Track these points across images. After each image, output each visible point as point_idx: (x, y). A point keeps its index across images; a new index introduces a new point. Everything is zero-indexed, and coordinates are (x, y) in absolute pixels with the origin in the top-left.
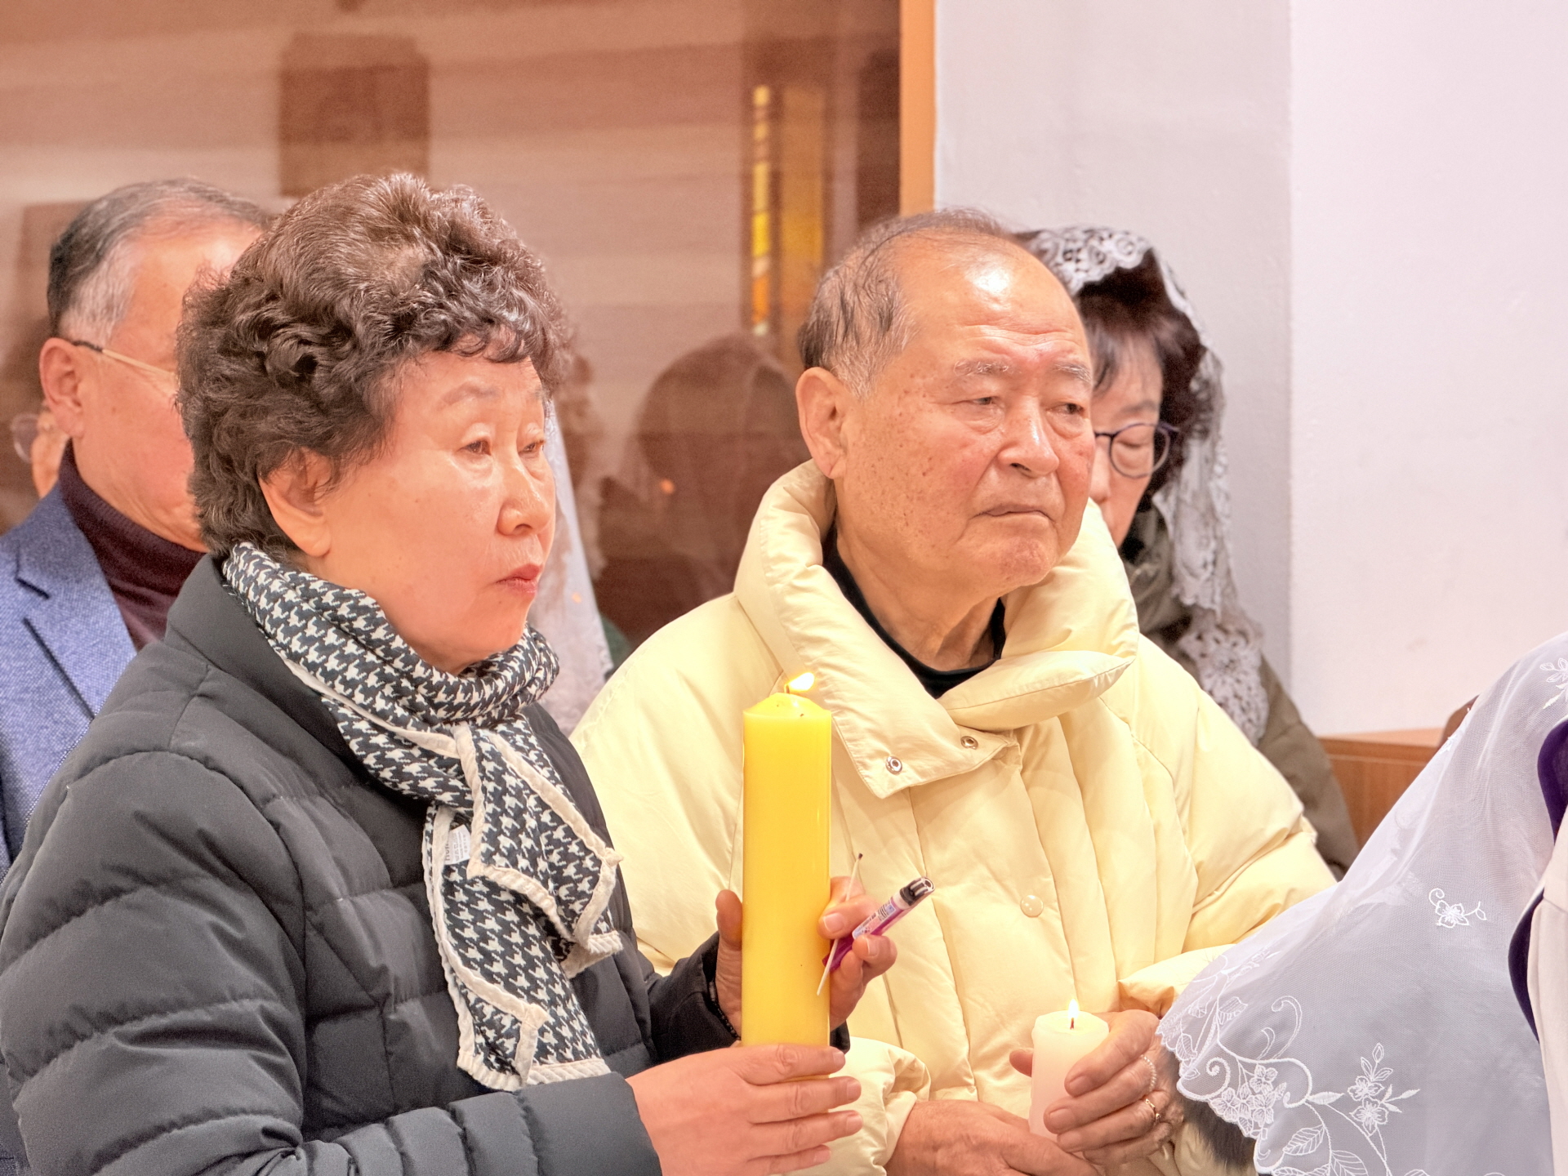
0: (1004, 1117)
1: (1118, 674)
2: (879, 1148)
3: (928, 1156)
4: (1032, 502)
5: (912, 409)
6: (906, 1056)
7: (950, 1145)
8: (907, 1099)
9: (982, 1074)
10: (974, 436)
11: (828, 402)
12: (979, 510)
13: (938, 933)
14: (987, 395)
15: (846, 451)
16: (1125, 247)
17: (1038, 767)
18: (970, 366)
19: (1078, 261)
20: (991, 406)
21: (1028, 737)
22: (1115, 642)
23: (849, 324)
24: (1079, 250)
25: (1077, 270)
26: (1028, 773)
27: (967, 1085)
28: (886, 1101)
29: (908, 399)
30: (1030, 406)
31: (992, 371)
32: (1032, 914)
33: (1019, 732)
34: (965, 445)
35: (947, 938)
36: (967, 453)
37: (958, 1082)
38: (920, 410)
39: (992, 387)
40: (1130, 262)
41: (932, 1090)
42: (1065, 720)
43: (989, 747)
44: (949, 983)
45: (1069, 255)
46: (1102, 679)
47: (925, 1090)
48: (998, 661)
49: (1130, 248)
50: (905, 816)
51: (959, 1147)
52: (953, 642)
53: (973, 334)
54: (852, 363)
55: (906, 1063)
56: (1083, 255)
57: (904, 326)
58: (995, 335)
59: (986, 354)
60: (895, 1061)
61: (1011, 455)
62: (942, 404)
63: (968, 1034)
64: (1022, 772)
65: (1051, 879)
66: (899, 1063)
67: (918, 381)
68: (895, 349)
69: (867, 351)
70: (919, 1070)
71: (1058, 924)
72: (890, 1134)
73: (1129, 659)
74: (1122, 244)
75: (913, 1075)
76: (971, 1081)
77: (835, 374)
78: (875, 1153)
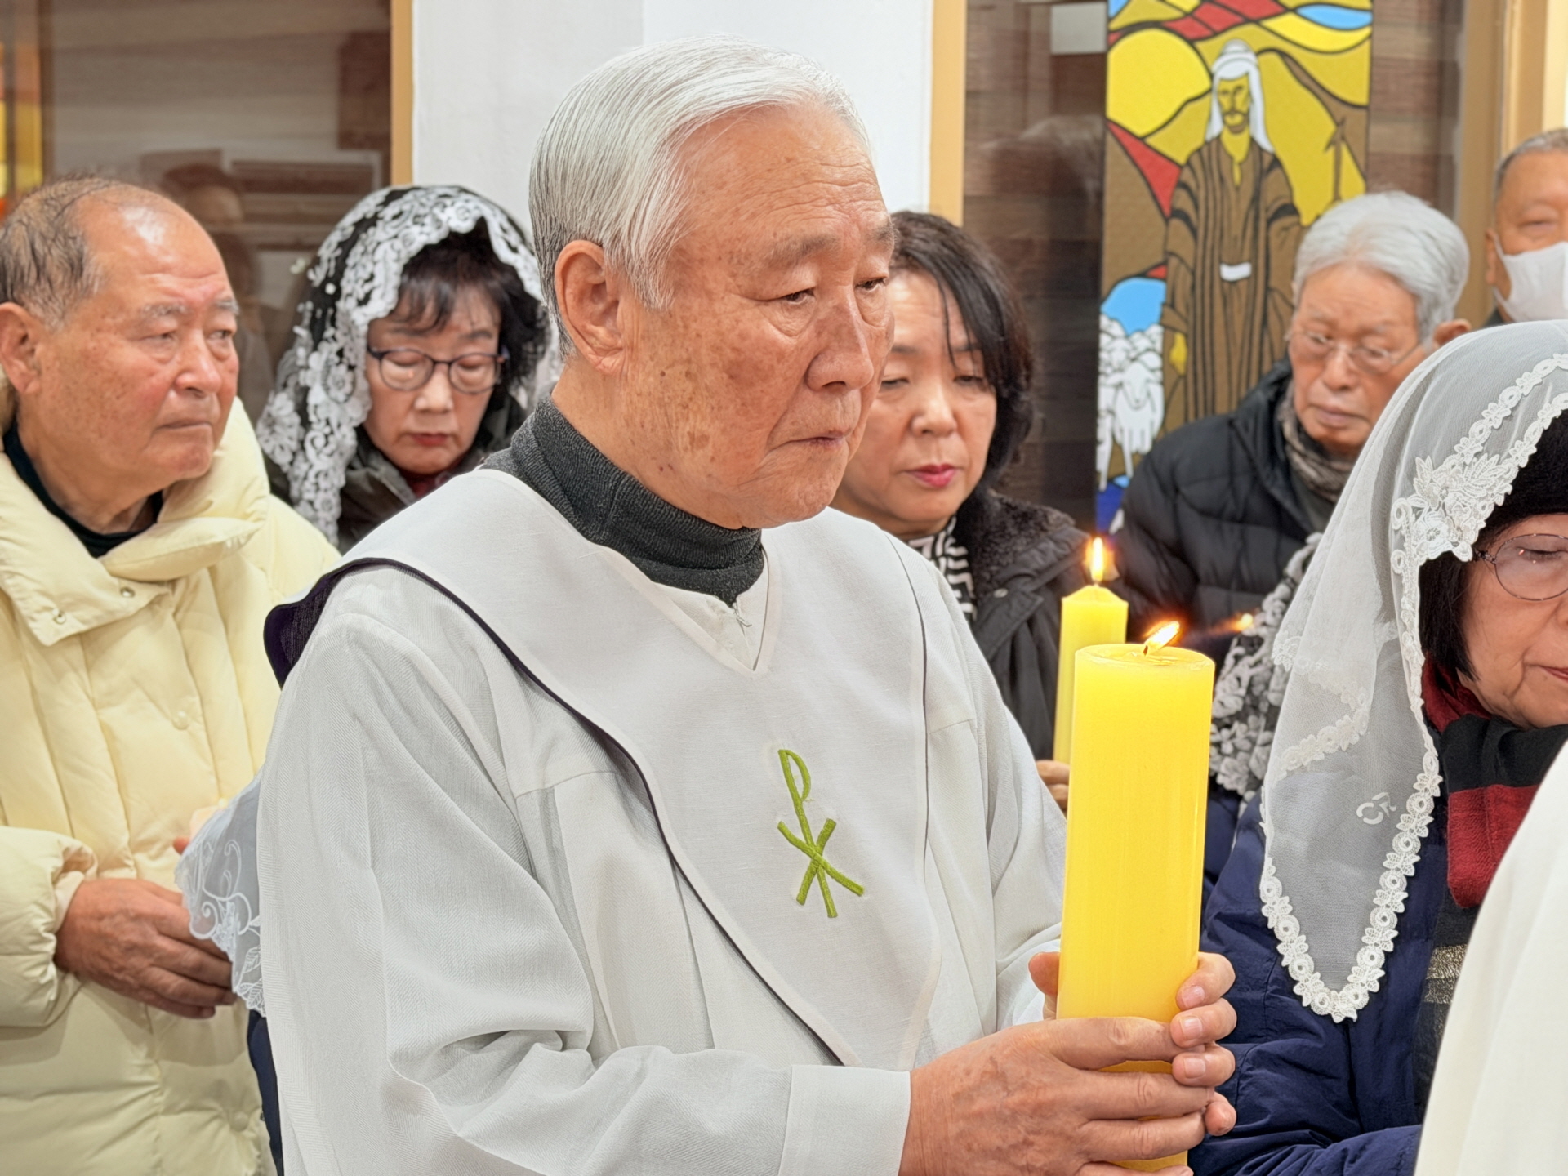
0: (158, 891)
1: (250, 536)
2: (48, 919)
3: (94, 925)
4: (202, 416)
5: (105, 345)
6: (75, 844)
7: (112, 916)
8: (74, 878)
9: (141, 857)
10: (158, 367)
11: (20, 332)
12: (161, 423)
13: (104, 745)
14: (165, 331)
15: (39, 373)
16: (463, 213)
17: (188, 610)
18: (155, 307)
19: (423, 225)
20: (168, 340)
21: (181, 587)
22: (249, 511)
23: (40, 269)
24: (425, 216)
25: (421, 233)
26: (179, 615)
27: (127, 866)
28: (55, 882)
29: (100, 336)
30: (197, 337)
31: (171, 312)
32: (183, 727)
33: (173, 583)
34: (152, 374)
35: (111, 750)
36: (154, 380)
37: (121, 864)
38: (112, 345)
39: (169, 324)
40: (465, 226)
41: (99, 871)
42: (213, 571)
43: (144, 596)
44: (114, 785)
45: (417, 220)
46: (235, 541)
47: (92, 871)
48: (155, 526)
49: (467, 215)
50: (76, 653)
51: (119, 918)
52: (120, 517)
53: (152, 281)
54: (45, 303)
55: (73, 850)
56: (428, 220)
57: (95, 276)
58: (167, 281)
59: (167, 299)
60: (63, 849)
61: (188, 379)
62: (132, 339)
63: (129, 826)
64: (175, 614)
65: (197, 699)
66: (66, 851)
67: (109, 321)
68: (87, 291)
69: (59, 296)
70: (86, 854)
71: (203, 735)
72: (57, 910)
73: (259, 524)
74: (461, 211)
75: (81, 859)
76: (130, 863)
77: (27, 310)
78: (45, 924)
